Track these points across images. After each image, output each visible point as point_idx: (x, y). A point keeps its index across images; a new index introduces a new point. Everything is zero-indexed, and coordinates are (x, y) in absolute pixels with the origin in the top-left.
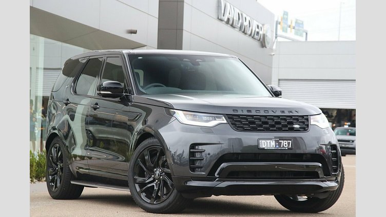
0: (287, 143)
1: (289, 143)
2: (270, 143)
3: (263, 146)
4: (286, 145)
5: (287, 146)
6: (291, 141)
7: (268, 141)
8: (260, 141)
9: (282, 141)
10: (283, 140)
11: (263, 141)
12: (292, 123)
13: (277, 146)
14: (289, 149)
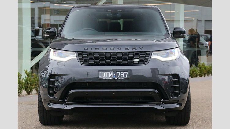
0: (123, 74)
1: (125, 74)
2: (108, 74)
3: (102, 77)
4: (122, 76)
5: (124, 76)
6: (127, 73)
7: (107, 73)
8: (100, 73)
9: (119, 73)
10: (121, 72)
11: (102, 73)
12: (133, 58)
13: (115, 77)
14: (125, 79)
